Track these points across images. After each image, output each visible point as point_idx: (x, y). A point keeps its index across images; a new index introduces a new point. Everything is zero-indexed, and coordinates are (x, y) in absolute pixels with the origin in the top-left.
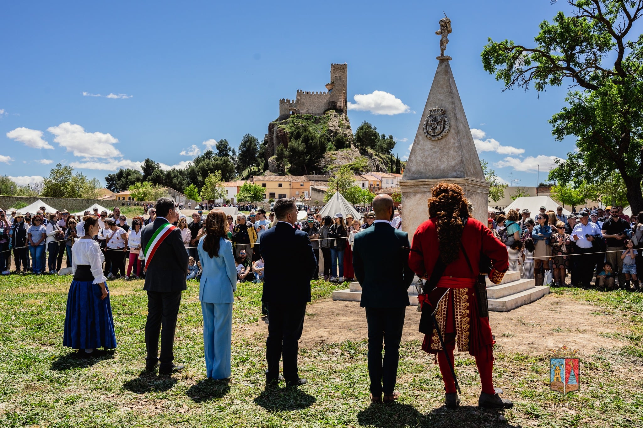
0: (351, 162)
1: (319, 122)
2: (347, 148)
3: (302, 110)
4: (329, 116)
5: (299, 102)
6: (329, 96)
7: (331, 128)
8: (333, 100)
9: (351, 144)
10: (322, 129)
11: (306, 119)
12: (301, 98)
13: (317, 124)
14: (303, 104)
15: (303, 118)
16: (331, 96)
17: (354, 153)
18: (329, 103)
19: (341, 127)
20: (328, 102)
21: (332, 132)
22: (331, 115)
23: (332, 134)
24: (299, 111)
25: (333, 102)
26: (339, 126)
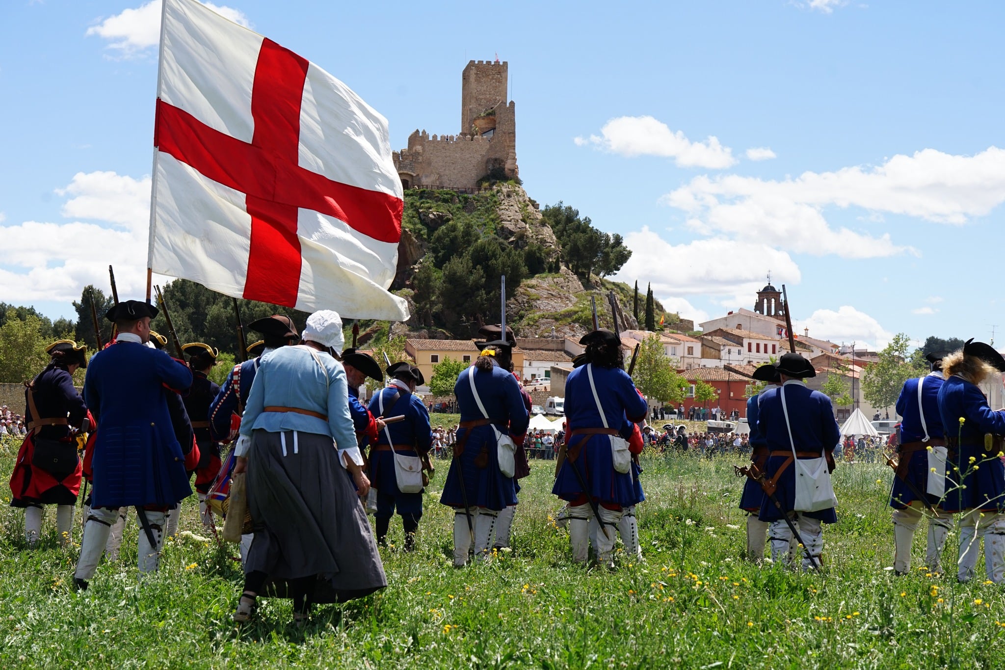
0: (570, 305)
1: (475, 209)
2: (550, 271)
3: (426, 176)
4: (494, 196)
5: (420, 158)
6: (488, 147)
7: (507, 224)
8: (497, 156)
9: (561, 264)
10: (485, 225)
11: (445, 201)
12: (424, 150)
13: (471, 212)
14: (429, 164)
15: (437, 199)
16: (491, 146)
17: (570, 284)
18: (488, 162)
19: (528, 221)
20: (485, 159)
21: (512, 233)
22: (498, 192)
23: (512, 239)
24: (419, 180)
25: (496, 160)
26: (524, 220)
